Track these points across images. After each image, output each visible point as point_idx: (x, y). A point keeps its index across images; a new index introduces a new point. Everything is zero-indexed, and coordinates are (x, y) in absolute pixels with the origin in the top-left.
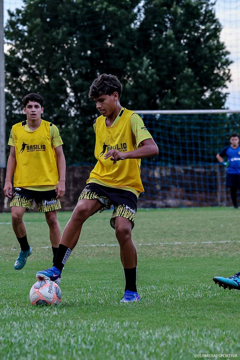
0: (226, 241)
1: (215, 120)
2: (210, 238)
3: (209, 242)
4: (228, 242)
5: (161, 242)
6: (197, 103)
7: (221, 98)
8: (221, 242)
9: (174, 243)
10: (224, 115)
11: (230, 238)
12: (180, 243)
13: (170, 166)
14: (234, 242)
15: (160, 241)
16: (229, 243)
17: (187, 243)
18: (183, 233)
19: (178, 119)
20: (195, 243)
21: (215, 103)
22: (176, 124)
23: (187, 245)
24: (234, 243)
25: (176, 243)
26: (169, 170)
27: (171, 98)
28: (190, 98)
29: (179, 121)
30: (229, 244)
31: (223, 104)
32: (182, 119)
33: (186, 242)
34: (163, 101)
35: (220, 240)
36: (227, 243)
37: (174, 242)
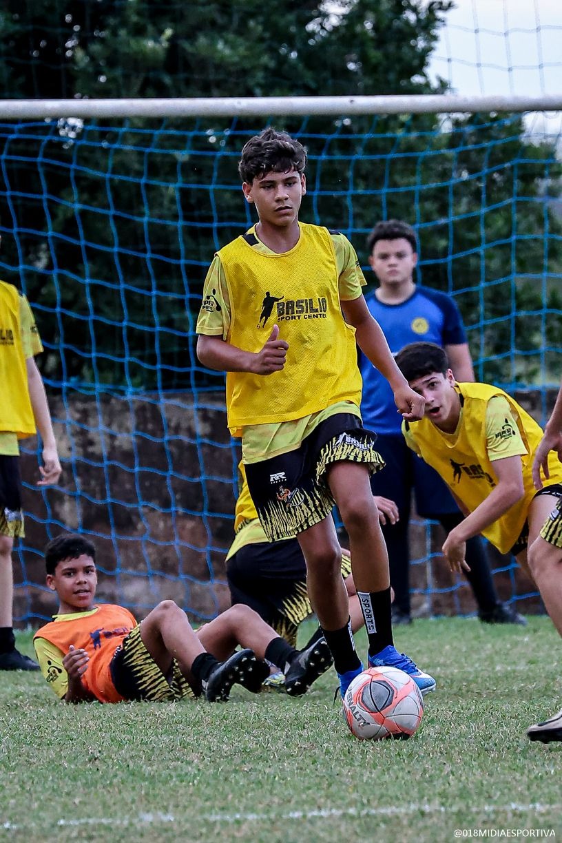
0: (414, 807)
1: (371, 148)
2: (334, 789)
3: (324, 813)
4: (427, 808)
5: (68, 811)
6: (283, 60)
7: (409, 33)
8: (388, 811)
9: (135, 821)
10: (423, 121)
11: (439, 786)
12: (170, 817)
13: (132, 394)
14: (455, 809)
15: (65, 805)
16: (430, 815)
17: (206, 816)
18: (189, 763)
19: (179, 143)
20: (251, 817)
21: (375, 55)
22: (166, 169)
23: (204, 830)
24: (459, 813)
25: (148, 818)
26: (131, 421)
27: (139, 32)
28: (242, 31)
29: (182, 156)
30: (429, 822)
31: (419, 62)
32: (201, 143)
33: (202, 811)
34: (96, 48)
35: (383, 799)
36: (423, 814)
37: (136, 814)
